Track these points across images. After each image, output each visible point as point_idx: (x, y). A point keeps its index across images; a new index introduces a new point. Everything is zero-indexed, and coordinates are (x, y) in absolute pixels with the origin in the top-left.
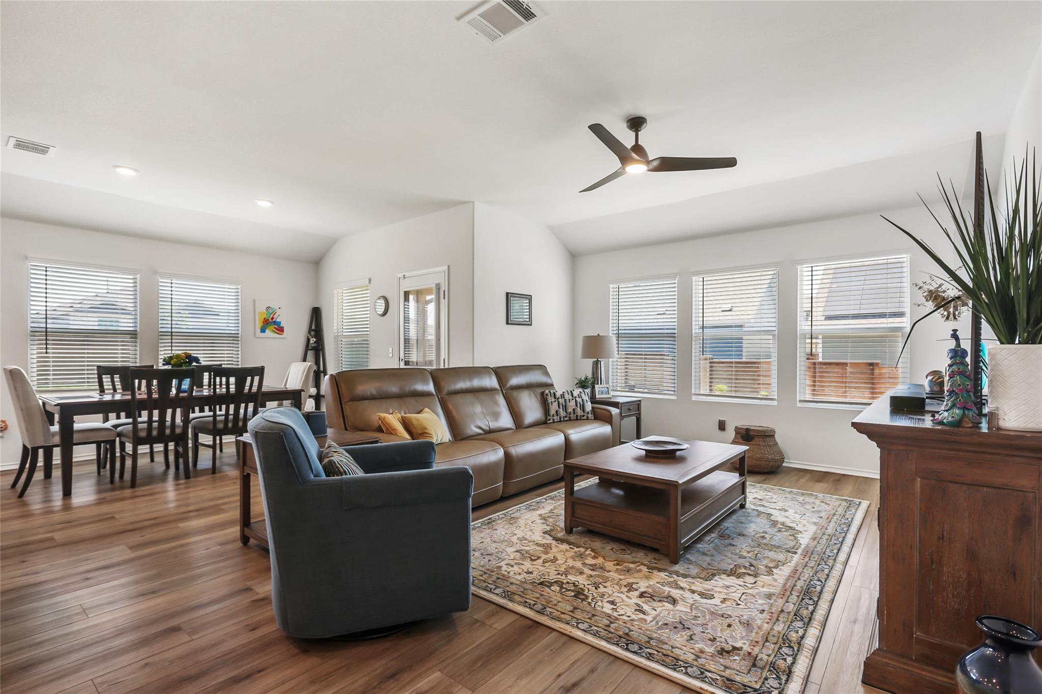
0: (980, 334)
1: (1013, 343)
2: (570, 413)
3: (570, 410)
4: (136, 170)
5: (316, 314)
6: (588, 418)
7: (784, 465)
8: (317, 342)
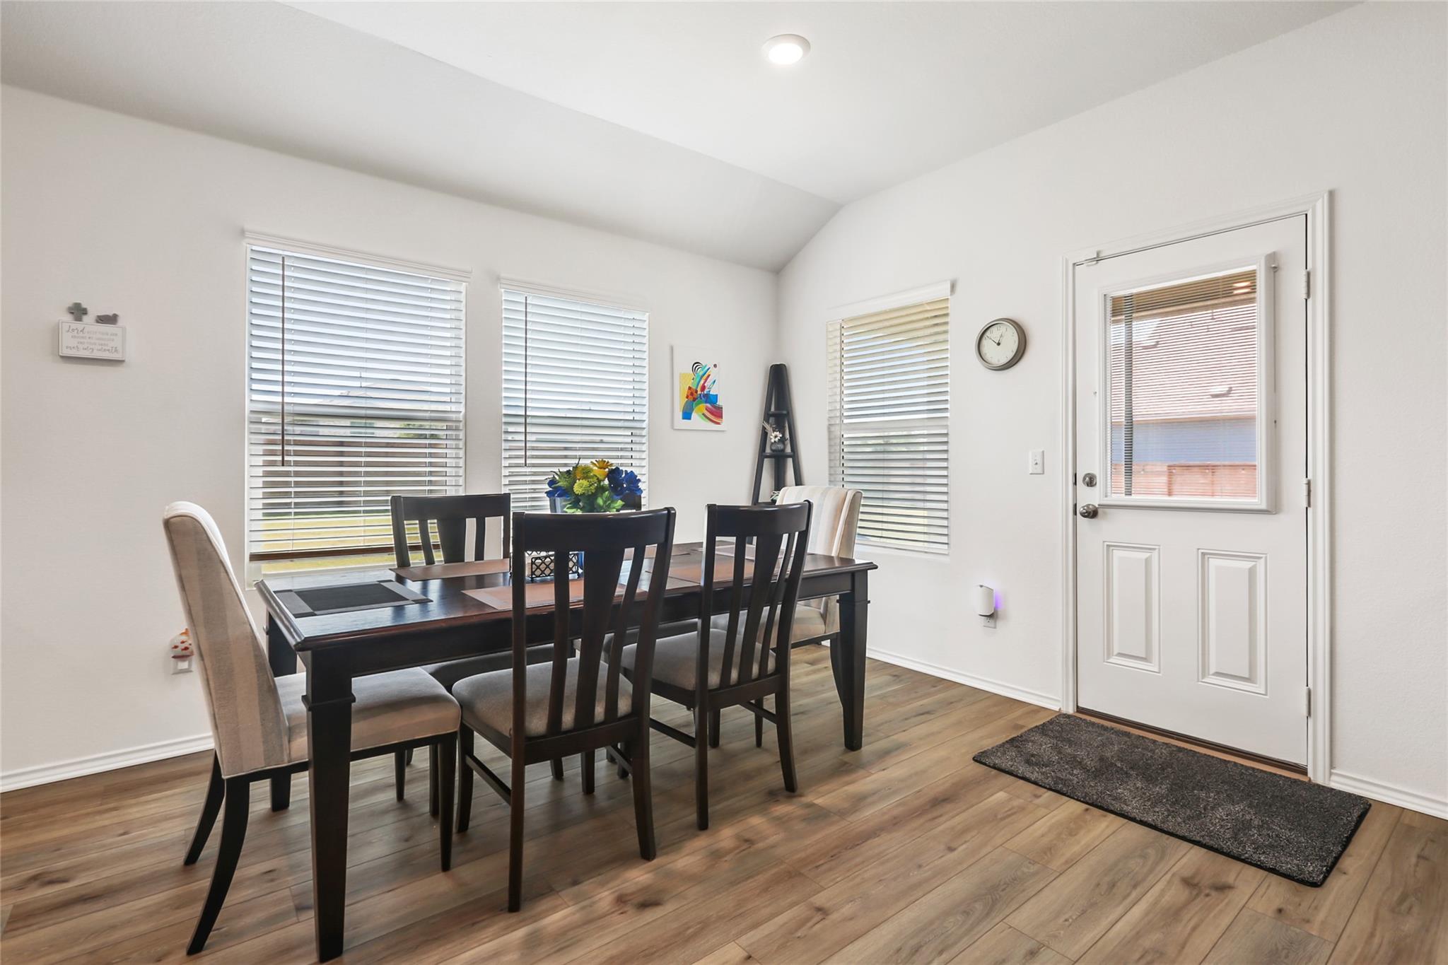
5: (778, 379)
8: (782, 440)
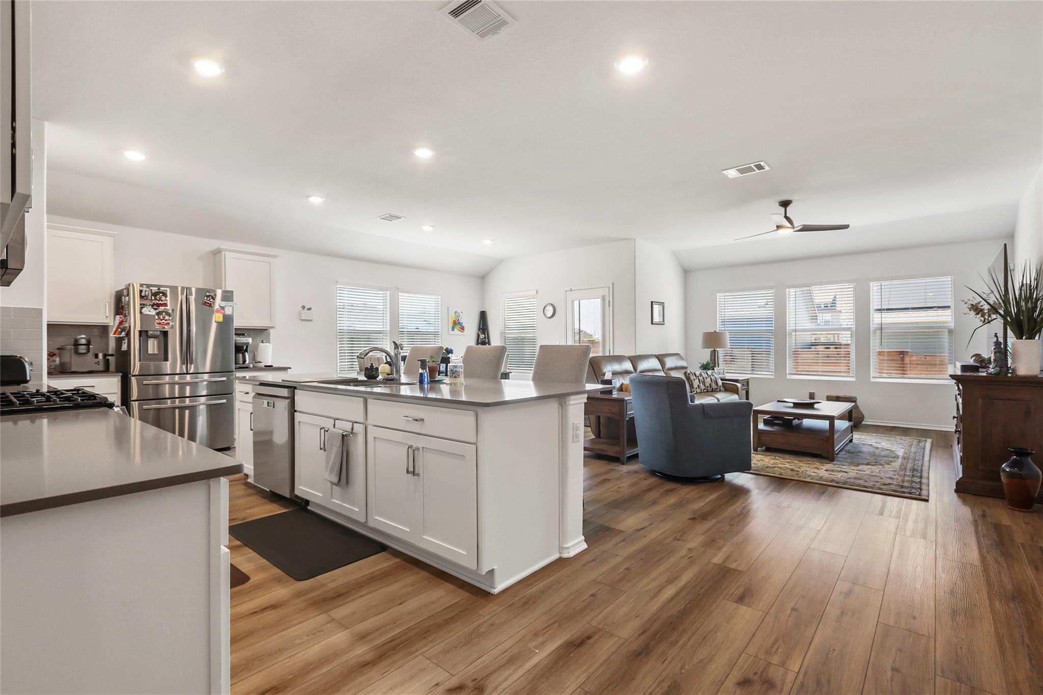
0: (1007, 335)
1: (1022, 339)
2: (708, 387)
3: (707, 384)
4: (433, 226)
5: (483, 316)
6: (720, 391)
7: (863, 423)
8: (485, 338)
